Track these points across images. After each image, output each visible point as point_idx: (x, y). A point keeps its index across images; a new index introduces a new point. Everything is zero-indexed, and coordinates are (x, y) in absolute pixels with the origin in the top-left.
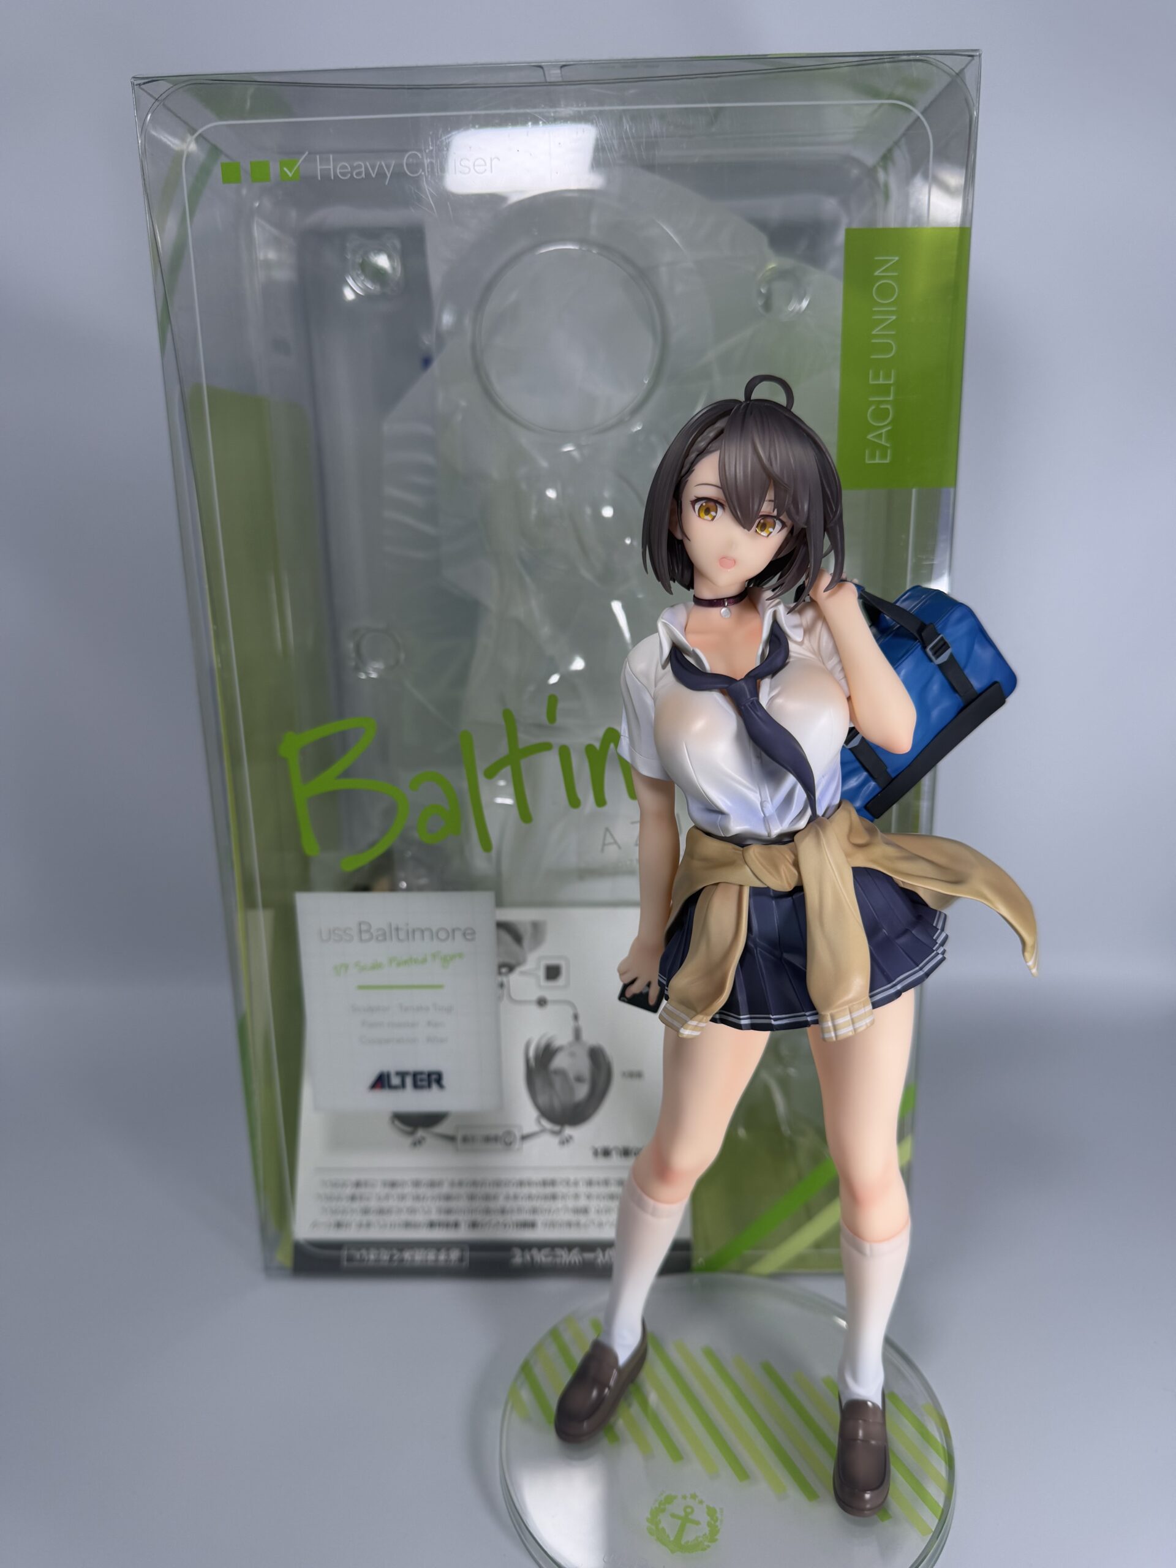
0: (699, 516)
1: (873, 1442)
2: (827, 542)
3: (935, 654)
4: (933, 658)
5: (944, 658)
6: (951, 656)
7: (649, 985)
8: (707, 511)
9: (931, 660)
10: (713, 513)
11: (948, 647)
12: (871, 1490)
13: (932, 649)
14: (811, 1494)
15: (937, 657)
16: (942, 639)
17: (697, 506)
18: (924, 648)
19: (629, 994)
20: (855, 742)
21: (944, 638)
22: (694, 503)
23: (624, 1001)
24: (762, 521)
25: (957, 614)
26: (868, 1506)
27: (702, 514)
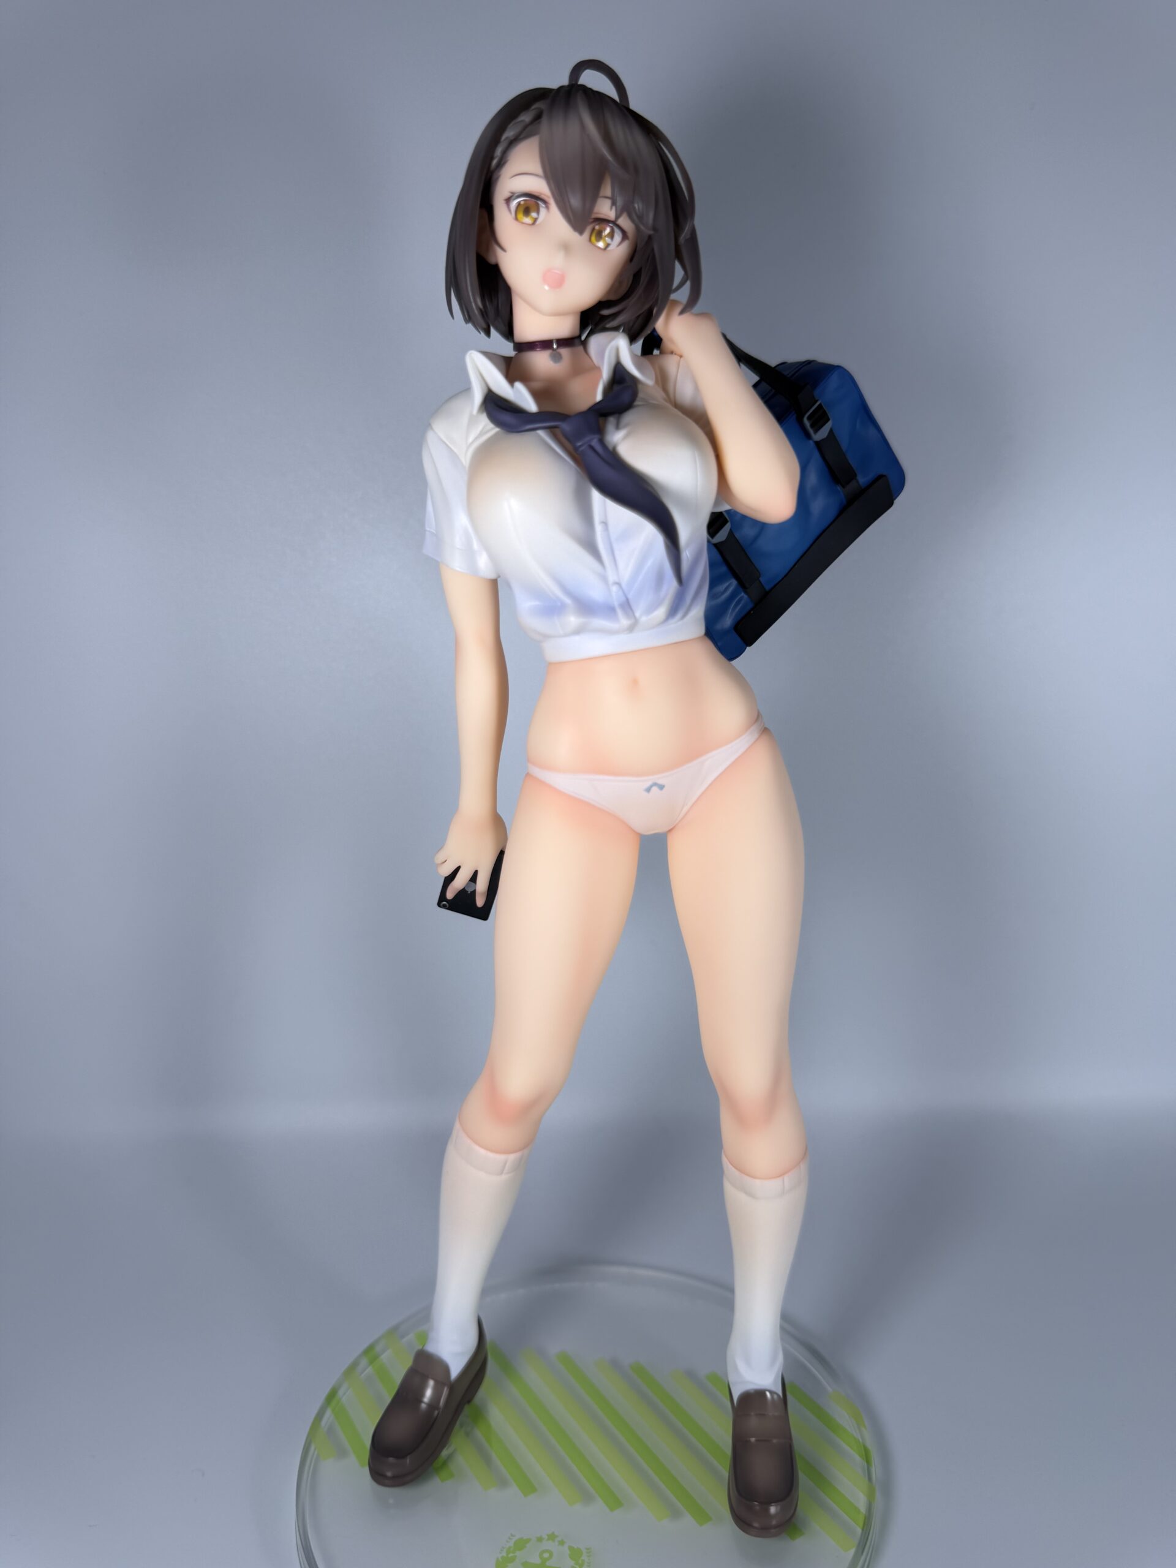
0: (516, 219)
1: (775, 1441)
2: (679, 273)
3: (812, 426)
4: (811, 431)
5: (822, 434)
6: (832, 432)
7: (474, 878)
8: (527, 211)
9: (808, 436)
10: (534, 215)
11: (828, 420)
12: (776, 1501)
13: (809, 419)
14: (702, 1515)
15: (816, 431)
16: (821, 407)
17: (514, 203)
18: (800, 414)
19: (450, 895)
20: (722, 536)
21: (823, 407)
22: (508, 201)
23: (444, 907)
24: (597, 227)
25: (834, 380)
26: (774, 1522)
27: (521, 216)
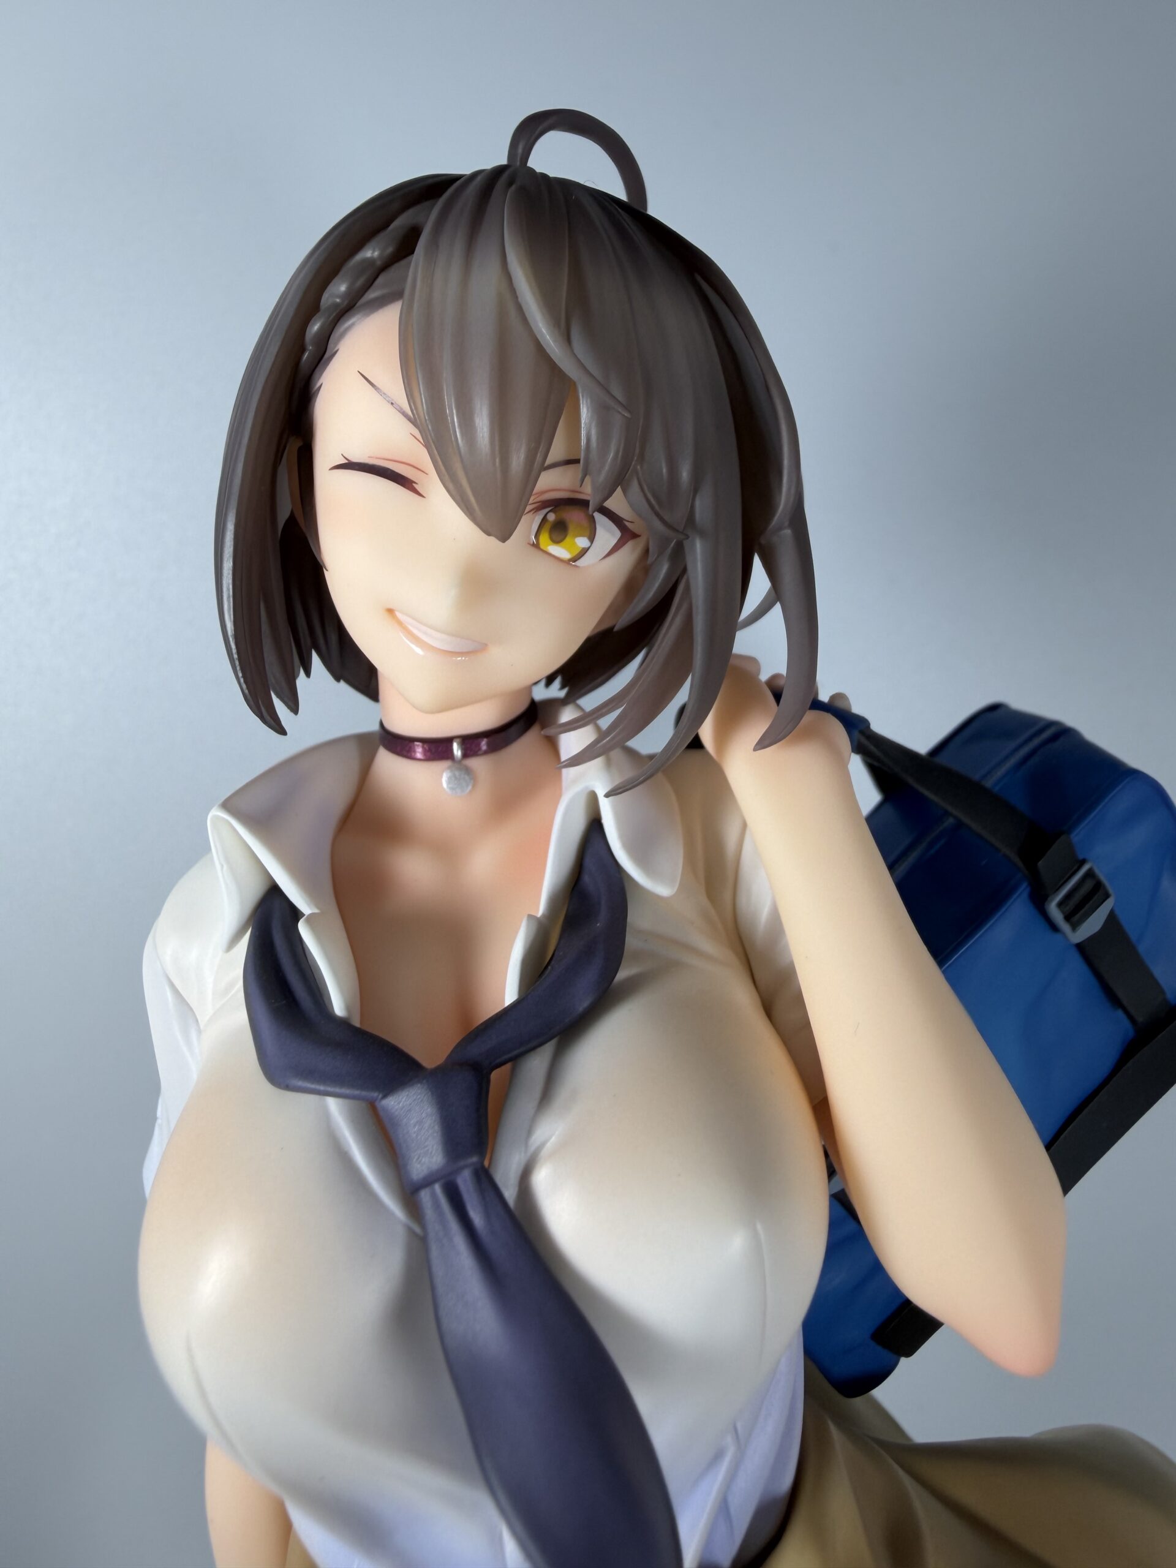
3: (1068, 918)
4: (1065, 927)
5: (1092, 925)
6: (1112, 919)
9: (1057, 936)
11: (1107, 896)
13: (1060, 905)
15: (1075, 927)
16: (1090, 874)
18: (1039, 900)
21: (1097, 871)
25: (1119, 802)
